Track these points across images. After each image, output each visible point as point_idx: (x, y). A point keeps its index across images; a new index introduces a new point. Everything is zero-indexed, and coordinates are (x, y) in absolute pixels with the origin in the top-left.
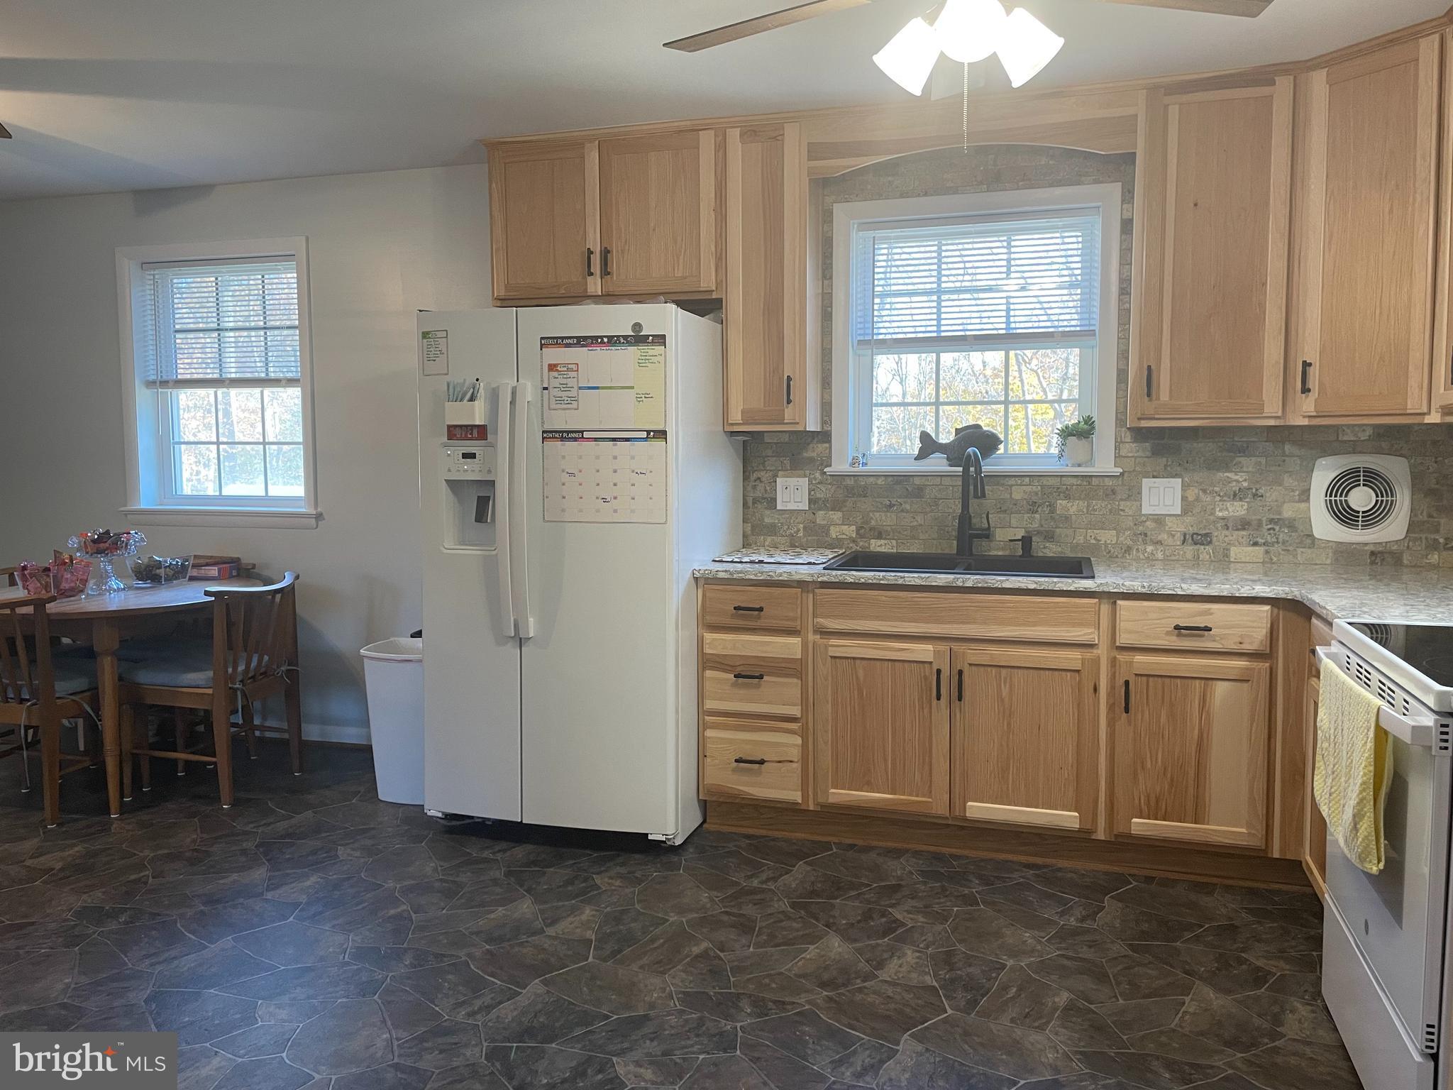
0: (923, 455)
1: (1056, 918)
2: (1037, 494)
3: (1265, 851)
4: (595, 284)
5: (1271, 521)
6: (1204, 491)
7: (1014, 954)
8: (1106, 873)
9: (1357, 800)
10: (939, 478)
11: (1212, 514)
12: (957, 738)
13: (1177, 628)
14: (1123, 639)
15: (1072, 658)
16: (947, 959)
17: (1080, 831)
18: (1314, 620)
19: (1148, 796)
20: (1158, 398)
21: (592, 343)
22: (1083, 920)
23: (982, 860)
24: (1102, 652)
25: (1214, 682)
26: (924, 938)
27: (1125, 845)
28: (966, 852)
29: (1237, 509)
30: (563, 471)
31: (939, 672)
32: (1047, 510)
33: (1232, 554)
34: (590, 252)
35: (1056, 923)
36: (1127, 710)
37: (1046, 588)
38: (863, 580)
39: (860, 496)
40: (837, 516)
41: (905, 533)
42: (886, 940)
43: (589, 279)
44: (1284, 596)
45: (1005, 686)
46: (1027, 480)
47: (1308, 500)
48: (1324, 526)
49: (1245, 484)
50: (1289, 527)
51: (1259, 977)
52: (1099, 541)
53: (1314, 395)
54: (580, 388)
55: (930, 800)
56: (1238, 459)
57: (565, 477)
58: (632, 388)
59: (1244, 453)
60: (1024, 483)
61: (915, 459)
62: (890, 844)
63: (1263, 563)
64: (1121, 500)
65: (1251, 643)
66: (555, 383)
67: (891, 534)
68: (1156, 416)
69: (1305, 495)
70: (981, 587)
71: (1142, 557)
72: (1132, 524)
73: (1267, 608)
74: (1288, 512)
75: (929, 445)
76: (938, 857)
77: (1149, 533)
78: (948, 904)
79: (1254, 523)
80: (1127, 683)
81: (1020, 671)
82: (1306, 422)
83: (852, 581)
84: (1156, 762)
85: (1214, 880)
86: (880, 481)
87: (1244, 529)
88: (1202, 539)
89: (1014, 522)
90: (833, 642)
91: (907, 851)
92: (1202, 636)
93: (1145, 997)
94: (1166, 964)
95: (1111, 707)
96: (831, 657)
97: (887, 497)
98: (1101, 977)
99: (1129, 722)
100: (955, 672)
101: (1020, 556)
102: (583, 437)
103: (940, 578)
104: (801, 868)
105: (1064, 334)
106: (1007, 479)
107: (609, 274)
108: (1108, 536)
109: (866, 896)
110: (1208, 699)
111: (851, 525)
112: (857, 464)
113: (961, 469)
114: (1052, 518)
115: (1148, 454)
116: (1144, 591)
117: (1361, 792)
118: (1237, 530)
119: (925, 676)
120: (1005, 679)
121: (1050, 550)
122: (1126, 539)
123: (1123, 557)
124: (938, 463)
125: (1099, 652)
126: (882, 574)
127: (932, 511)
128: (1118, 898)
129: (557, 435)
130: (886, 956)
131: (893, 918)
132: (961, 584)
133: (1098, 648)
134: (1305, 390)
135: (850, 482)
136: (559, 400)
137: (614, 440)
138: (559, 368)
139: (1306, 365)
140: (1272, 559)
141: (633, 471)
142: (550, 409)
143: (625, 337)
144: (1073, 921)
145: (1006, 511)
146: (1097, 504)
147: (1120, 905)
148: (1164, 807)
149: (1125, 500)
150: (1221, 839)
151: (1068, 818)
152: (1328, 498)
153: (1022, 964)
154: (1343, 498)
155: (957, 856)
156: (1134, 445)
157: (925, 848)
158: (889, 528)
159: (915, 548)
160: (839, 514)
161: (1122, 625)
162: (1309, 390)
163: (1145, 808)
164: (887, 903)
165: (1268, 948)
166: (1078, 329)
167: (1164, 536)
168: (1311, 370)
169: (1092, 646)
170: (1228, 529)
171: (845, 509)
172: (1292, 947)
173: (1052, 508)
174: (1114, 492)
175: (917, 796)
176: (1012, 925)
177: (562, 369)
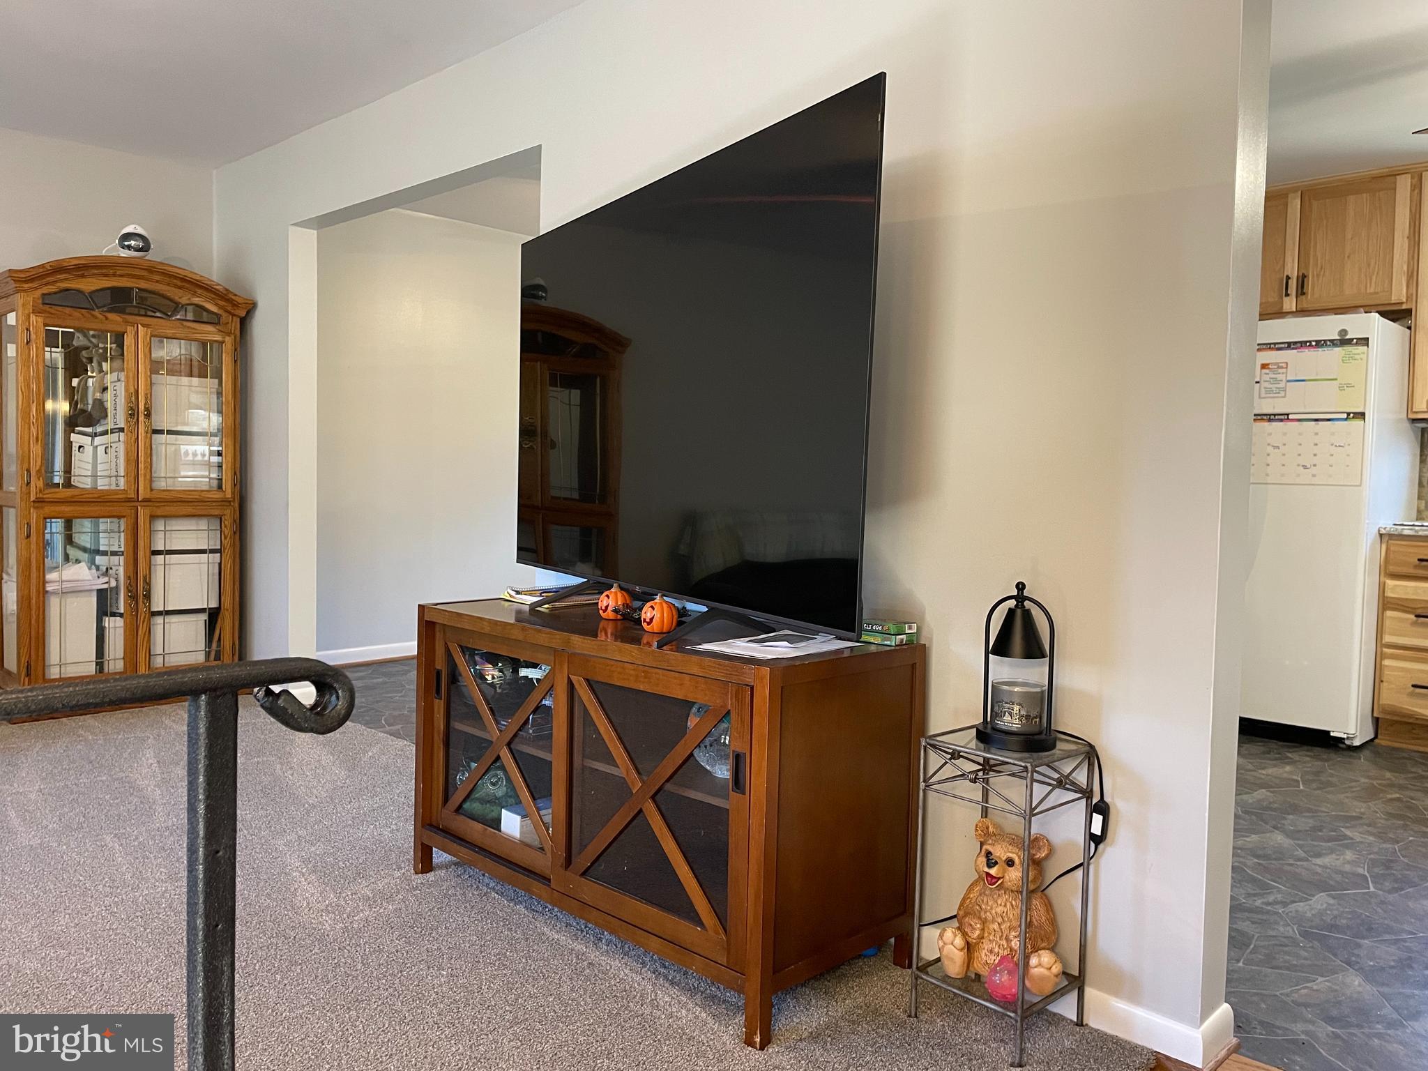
4: (1291, 303)
21: (1302, 346)
30: (1269, 444)
34: (1288, 278)
43: (1286, 300)
54: (1289, 381)
57: (1270, 449)
58: (1336, 379)
66: (1267, 378)
102: (1288, 418)
107: (1304, 294)
129: (1265, 418)
136: (1269, 391)
137: (1317, 420)
138: (1270, 367)
141: (1332, 445)
142: (1260, 397)
143: (1331, 341)
177: (1273, 367)
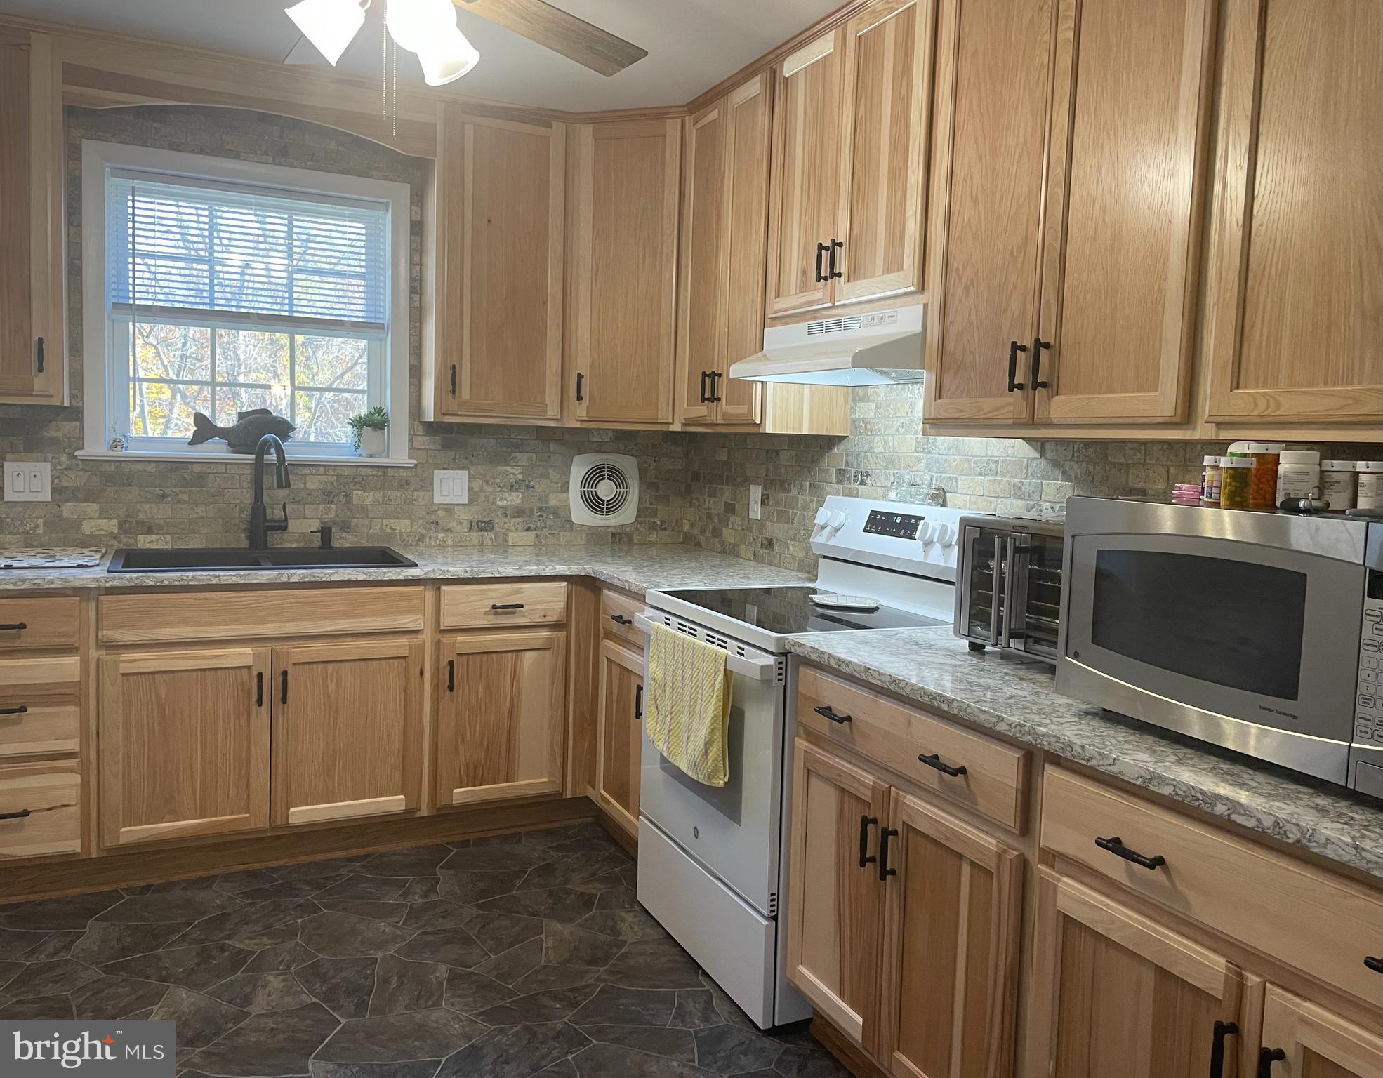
0: (197, 439)
1: (402, 901)
2: (332, 483)
3: (561, 794)
5: (541, 509)
6: (487, 482)
7: (380, 946)
8: (426, 847)
9: (709, 731)
10: (224, 465)
11: (494, 503)
12: (280, 743)
13: (494, 607)
14: (447, 622)
15: (399, 645)
16: (314, 973)
17: (405, 812)
18: (606, 592)
19: (468, 766)
20: (461, 397)
22: (426, 895)
23: (303, 866)
24: (427, 637)
25: (523, 653)
26: (280, 959)
27: (448, 816)
28: (281, 863)
29: (514, 499)
31: (260, 676)
32: (343, 500)
33: (510, 539)
35: (403, 906)
36: (451, 688)
37: (376, 578)
38: (167, 583)
39: (124, 485)
40: (92, 508)
41: (182, 526)
42: (239, 974)
44: (578, 573)
45: (332, 682)
46: (322, 469)
47: (567, 491)
48: (581, 514)
49: (520, 477)
50: (553, 514)
51: (586, 902)
52: (395, 530)
53: (586, 402)
55: (248, 815)
56: (514, 455)
59: (519, 448)
60: (319, 473)
61: (189, 444)
62: (195, 875)
63: (535, 545)
64: (415, 490)
65: (552, 616)
67: (165, 528)
68: (459, 413)
69: (565, 488)
70: (309, 582)
71: (434, 544)
72: (424, 513)
73: (564, 584)
74: (553, 501)
75: (205, 429)
76: (253, 875)
77: (440, 522)
78: (288, 918)
79: (527, 511)
80: (451, 663)
81: (347, 664)
82: (578, 425)
83: (153, 583)
84: (475, 733)
85: (519, 830)
86: (150, 468)
87: (519, 517)
88: (483, 526)
89: (308, 513)
90: (125, 656)
91: (215, 877)
92: (514, 613)
93: (511, 945)
94: (513, 912)
95: (436, 688)
96: (123, 675)
97: (159, 486)
98: (467, 942)
99: (452, 699)
100: (278, 672)
101: (319, 548)
103: (262, 575)
104: (93, 928)
105: (355, 324)
106: (301, 468)
108: (402, 526)
109: (193, 936)
110: (518, 669)
111: (112, 519)
112: (119, 448)
113: (253, 456)
114: (349, 508)
115: (440, 447)
116: (466, 575)
117: (712, 724)
118: (514, 517)
119: (242, 683)
120: (332, 674)
121: (343, 540)
122: (419, 528)
123: (417, 545)
124: (216, 450)
125: (424, 637)
126: (190, 574)
127: (216, 502)
128: (447, 867)
130: (247, 989)
131: (235, 950)
132: (286, 580)
133: (422, 634)
134: (580, 398)
135: (107, 468)
139: (580, 376)
140: (541, 542)
144: (418, 899)
145: (300, 501)
146: (394, 494)
147: (452, 872)
148: (481, 773)
149: (418, 490)
150: (527, 792)
151: (394, 802)
152: (583, 489)
153: (391, 952)
154: (593, 490)
155: (272, 868)
156: (425, 438)
157: (236, 868)
158: (162, 522)
159: (195, 543)
160: (96, 506)
161: (446, 608)
162: (582, 398)
163: (464, 777)
164: (221, 935)
165: (582, 876)
166: (363, 320)
167: (453, 524)
168: (583, 381)
169: (417, 632)
170: (506, 516)
171: (102, 500)
172: (599, 869)
173: (348, 497)
174: (408, 483)
175: (232, 814)
176: (363, 919)
